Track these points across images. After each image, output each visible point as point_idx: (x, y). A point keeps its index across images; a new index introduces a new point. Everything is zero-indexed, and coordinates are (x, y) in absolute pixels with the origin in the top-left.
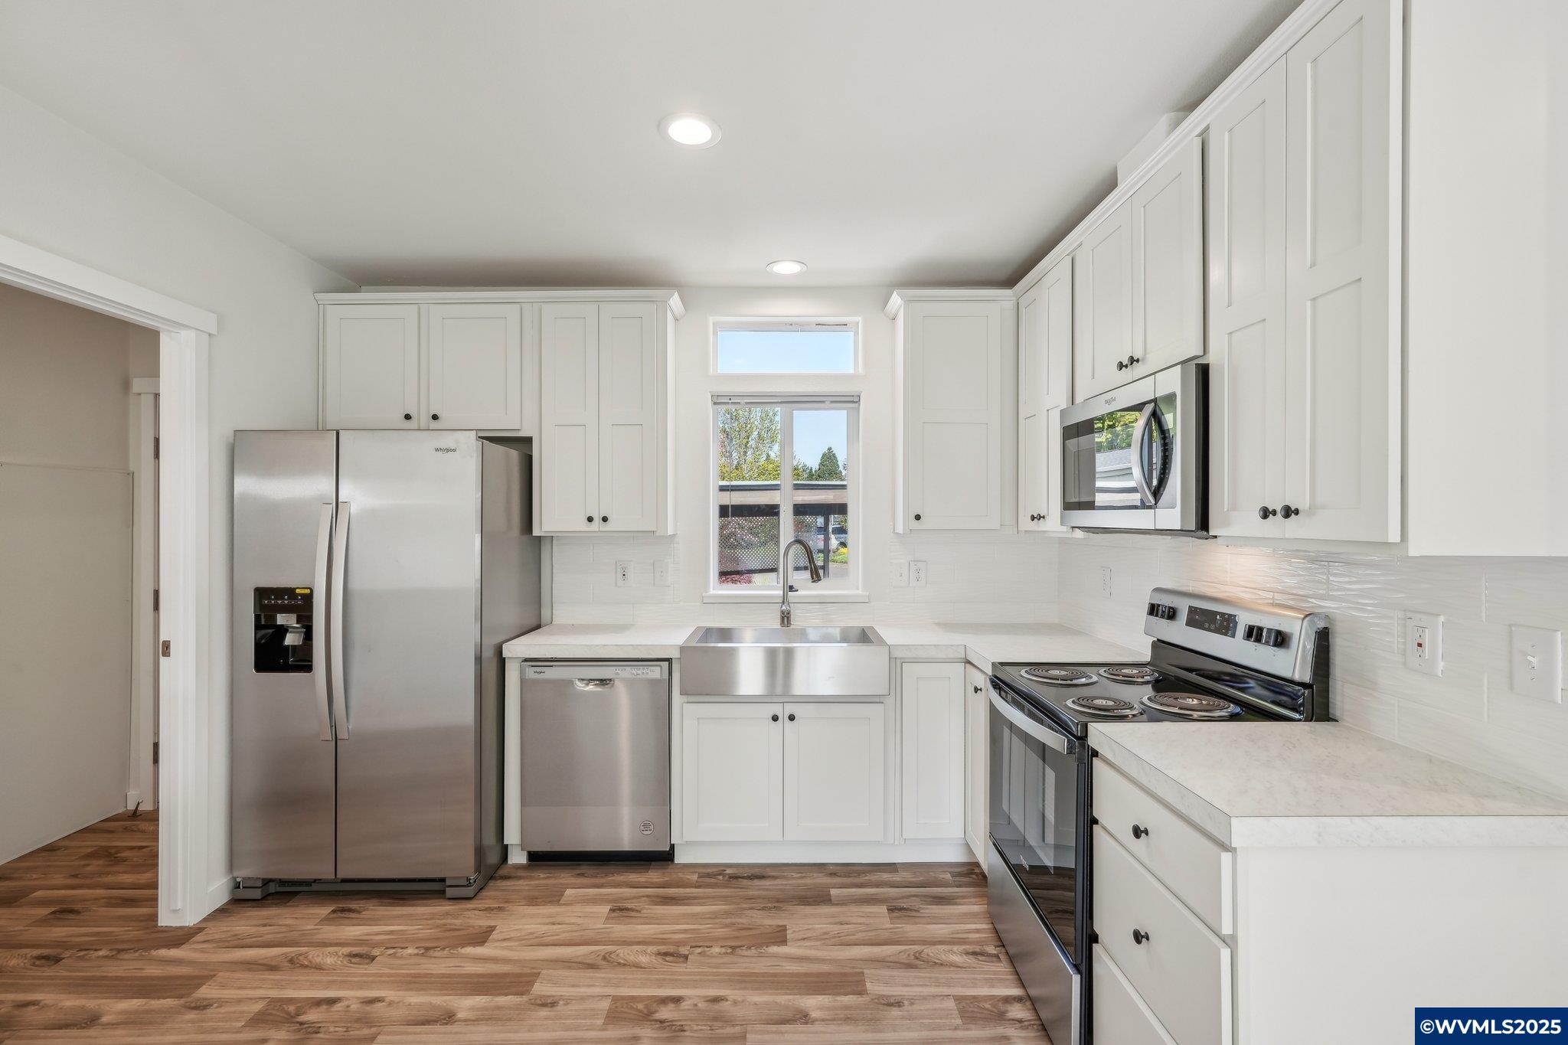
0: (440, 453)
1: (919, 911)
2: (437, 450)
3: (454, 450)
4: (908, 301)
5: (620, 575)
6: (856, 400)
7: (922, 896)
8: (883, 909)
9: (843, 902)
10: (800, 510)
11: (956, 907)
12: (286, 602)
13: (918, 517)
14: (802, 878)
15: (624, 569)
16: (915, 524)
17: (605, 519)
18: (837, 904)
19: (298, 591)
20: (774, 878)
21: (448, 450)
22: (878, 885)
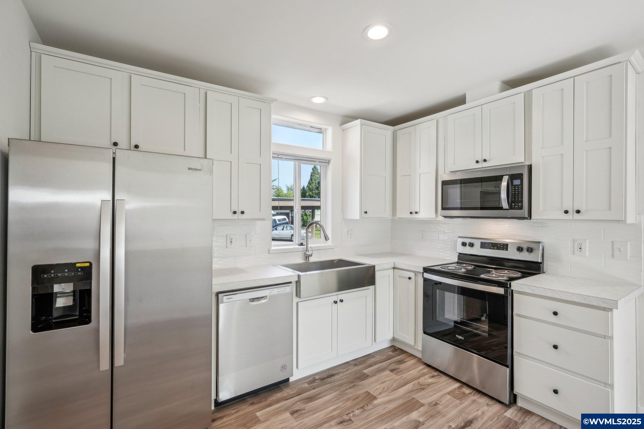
0: (191, 171)
1: (399, 369)
2: (189, 169)
3: (200, 170)
4: (362, 125)
5: (229, 242)
6: (327, 162)
7: (394, 362)
8: (387, 372)
9: (374, 374)
10: (303, 208)
11: (406, 364)
12: (66, 274)
13: (366, 212)
14: (347, 370)
15: (231, 239)
16: (364, 215)
17: (243, 213)
18: (372, 376)
19: (78, 265)
20: (338, 374)
21: (195, 169)
22: (375, 363)
